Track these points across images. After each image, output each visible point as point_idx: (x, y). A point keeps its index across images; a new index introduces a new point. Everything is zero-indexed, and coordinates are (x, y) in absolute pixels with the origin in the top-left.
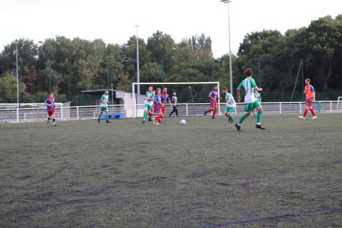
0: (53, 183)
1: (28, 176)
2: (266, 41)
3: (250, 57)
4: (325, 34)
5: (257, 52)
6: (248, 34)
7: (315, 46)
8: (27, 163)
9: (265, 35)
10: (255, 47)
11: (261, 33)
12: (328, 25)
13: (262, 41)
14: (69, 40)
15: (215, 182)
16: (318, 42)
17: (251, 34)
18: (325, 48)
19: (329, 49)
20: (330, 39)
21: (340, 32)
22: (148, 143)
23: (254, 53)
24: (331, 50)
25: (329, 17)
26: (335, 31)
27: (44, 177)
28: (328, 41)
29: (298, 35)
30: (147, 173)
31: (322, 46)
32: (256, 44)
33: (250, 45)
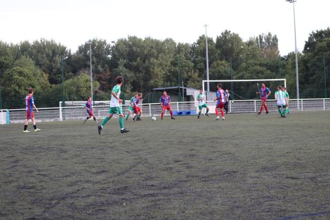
0: (128, 177)
1: (104, 171)
3: (316, 54)
5: (322, 50)
8: (103, 159)
9: (329, 33)
10: (320, 44)
11: (325, 31)
13: (326, 39)
14: (140, 40)
15: (284, 176)
17: (316, 32)
22: (219, 139)
23: (319, 51)
27: (119, 171)
30: (218, 167)
32: (321, 42)
33: (315, 43)
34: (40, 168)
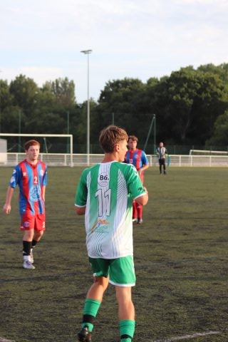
2: (127, 89)
3: (111, 105)
4: (185, 85)
5: (117, 100)
6: (109, 82)
7: (174, 97)
9: (125, 83)
10: (115, 94)
11: (122, 81)
12: (188, 77)
13: (123, 89)
16: (178, 92)
17: (112, 82)
18: (184, 99)
19: (188, 100)
20: (190, 90)
21: (200, 83)
23: (115, 101)
24: (190, 102)
25: (190, 68)
26: (194, 82)
28: (188, 92)
29: (158, 85)
31: (182, 97)
32: (117, 91)
33: (111, 93)
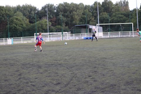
1: (59, 83)
14: (69, 4)
15: (136, 89)
34: (31, 80)
